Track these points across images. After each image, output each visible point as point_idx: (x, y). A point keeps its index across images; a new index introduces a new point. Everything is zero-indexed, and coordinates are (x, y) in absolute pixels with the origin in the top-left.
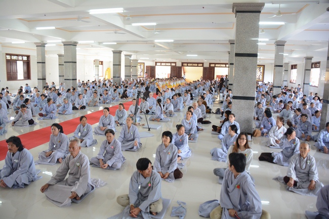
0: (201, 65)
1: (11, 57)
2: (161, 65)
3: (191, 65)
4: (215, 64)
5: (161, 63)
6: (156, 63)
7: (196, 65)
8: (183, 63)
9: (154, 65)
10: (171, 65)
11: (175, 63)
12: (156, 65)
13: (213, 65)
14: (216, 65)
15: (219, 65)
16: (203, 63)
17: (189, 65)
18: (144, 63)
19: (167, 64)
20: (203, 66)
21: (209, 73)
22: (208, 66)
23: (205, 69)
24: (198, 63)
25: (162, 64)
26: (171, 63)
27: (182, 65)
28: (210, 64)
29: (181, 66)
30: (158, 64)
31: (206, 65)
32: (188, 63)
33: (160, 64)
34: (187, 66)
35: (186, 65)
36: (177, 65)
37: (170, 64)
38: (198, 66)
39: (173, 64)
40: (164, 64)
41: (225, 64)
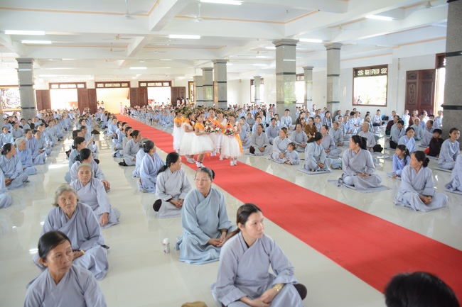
2: (59, 88)
3: (110, 85)
4: (147, 82)
5: (59, 84)
6: (50, 84)
7: (119, 85)
8: (96, 83)
9: (48, 89)
10: (77, 87)
11: (84, 83)
12: (50, 87)
13: (144, 85)
14: (149, 84)
15: (153, 84)
16: (128, 83)
17: (106, 85)
19: (70, 86)
20: (129, 86)
21: (139, 96)
22: (137, 86)
23: (133, 91)
24: (121, 83)
25: (62, 86)
26: (76, 83)
27: (96, 87)
28: (140, 82)
29: (94, 87)
30: (53, 86)
31: (134, 85)
32: (104, 83)
33: (57, 86)
34: (104, 87)
35: (102, 85)
36: (87, 87)
37: (74, 86)
38: (121, 87)
39: (81, 86)
40: (66, 86)
41: (162, 82)
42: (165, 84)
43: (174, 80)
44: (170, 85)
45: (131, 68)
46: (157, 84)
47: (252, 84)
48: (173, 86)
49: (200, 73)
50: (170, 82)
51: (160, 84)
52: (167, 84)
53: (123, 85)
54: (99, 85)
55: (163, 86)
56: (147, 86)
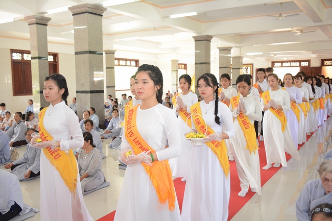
1: (22, 57)
2: (282, 66)
5: (282, 62)
6: (274, 63)
8: (323, 61)
10: (300, 65)
11: (309, 61)
12: (273, 66)
18: (252, 65)
19: (293, 64)
25: (284, 64)
26: (300, 61)
27: (323, 64)
29: (319, 65)
30: (276, 65)
33: (279, 64)
35: (330, 63)
36: (312, 65)
37: (298, 64)
39: (306, 64)
40: (288, 64)
54: (326, 63)
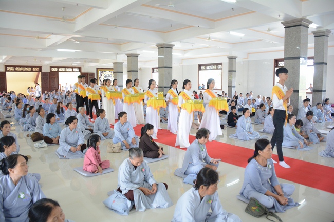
0: (38, 68)
3: (21, 69)
4: (58, 67)
7: (30, 69)
8: (6, 66)
13: (53, 70)
14: (60, 70)
15: (63, 69)
16: (40, 67)
17: (17, 69)
20: (40, 71)
21: (50, 80)
22: (49, 71)
23: (44, 75)
24: (32, 67)
27: (6, 70)
28: (51, 67)
31: (46, 70)
32: (15, 67)
34: (15, 71)
35: (12, 69)
38: (32, 71)
41: (73, 68)
42: (75, 70)
43: (84, 66)
44: (80, 71)
45: (58, 50)
46: (68, 70)
47: (153, 71)
48: (83, 71)
49: (123, 58)
50: (80, 68)
51: (71, 70)
52: (77, 70)
53: (34, 69)
54: (9, 69)
55: (73, 71)
56: (58, 71)
